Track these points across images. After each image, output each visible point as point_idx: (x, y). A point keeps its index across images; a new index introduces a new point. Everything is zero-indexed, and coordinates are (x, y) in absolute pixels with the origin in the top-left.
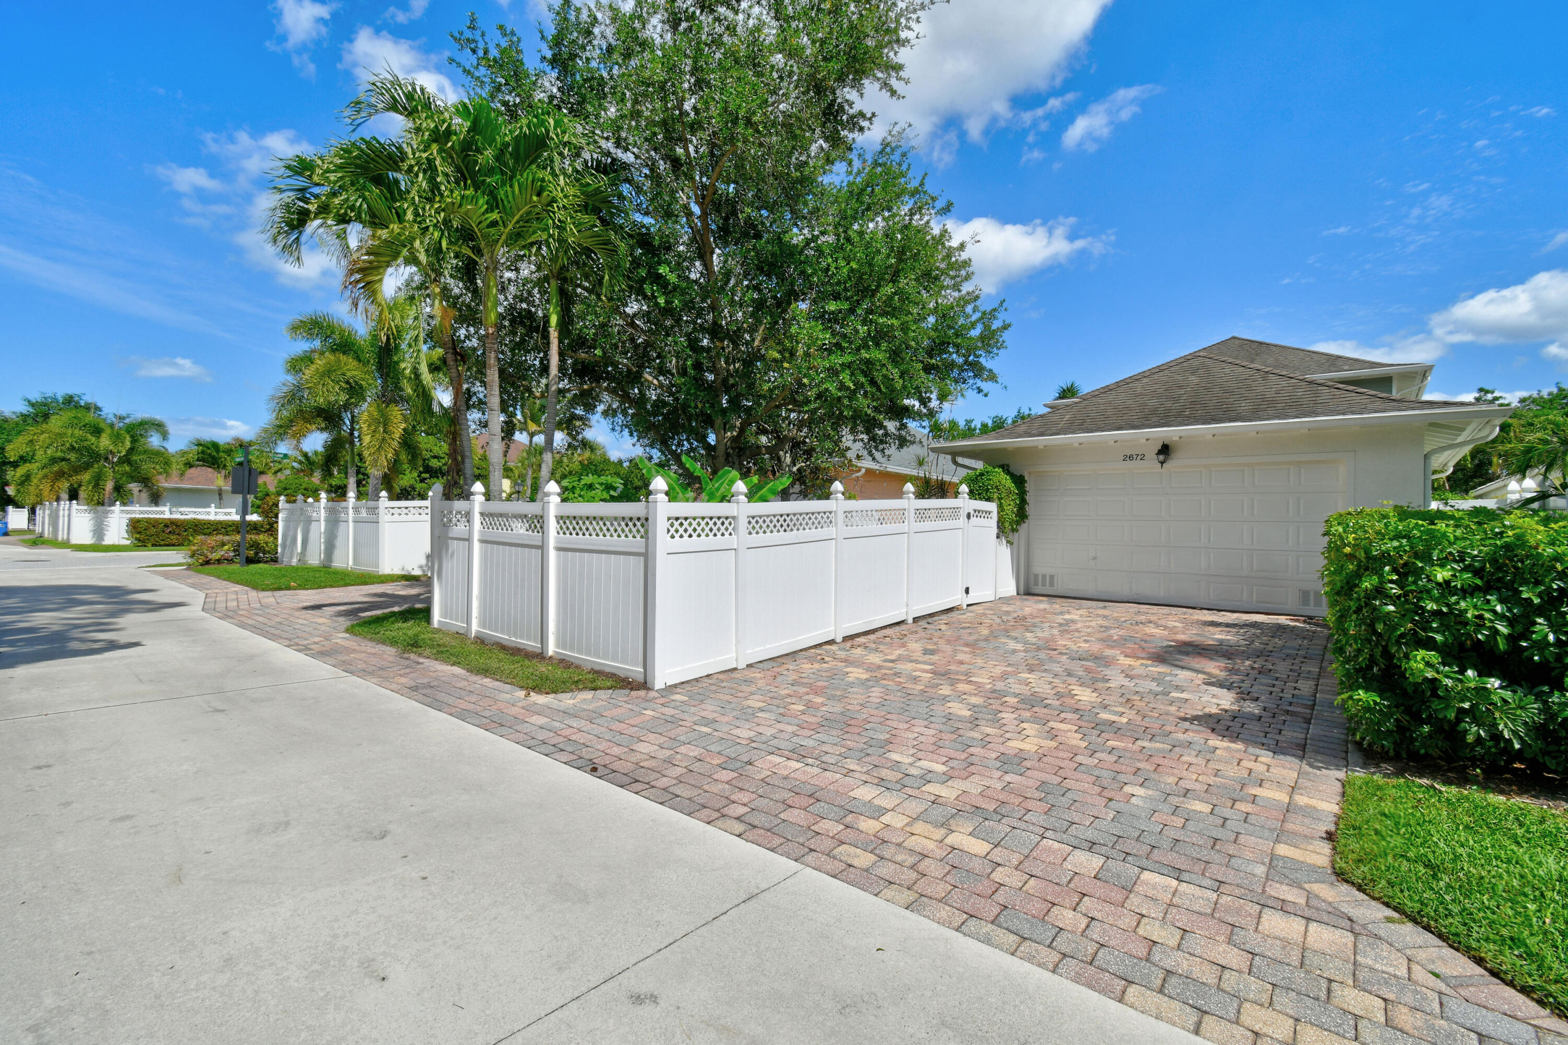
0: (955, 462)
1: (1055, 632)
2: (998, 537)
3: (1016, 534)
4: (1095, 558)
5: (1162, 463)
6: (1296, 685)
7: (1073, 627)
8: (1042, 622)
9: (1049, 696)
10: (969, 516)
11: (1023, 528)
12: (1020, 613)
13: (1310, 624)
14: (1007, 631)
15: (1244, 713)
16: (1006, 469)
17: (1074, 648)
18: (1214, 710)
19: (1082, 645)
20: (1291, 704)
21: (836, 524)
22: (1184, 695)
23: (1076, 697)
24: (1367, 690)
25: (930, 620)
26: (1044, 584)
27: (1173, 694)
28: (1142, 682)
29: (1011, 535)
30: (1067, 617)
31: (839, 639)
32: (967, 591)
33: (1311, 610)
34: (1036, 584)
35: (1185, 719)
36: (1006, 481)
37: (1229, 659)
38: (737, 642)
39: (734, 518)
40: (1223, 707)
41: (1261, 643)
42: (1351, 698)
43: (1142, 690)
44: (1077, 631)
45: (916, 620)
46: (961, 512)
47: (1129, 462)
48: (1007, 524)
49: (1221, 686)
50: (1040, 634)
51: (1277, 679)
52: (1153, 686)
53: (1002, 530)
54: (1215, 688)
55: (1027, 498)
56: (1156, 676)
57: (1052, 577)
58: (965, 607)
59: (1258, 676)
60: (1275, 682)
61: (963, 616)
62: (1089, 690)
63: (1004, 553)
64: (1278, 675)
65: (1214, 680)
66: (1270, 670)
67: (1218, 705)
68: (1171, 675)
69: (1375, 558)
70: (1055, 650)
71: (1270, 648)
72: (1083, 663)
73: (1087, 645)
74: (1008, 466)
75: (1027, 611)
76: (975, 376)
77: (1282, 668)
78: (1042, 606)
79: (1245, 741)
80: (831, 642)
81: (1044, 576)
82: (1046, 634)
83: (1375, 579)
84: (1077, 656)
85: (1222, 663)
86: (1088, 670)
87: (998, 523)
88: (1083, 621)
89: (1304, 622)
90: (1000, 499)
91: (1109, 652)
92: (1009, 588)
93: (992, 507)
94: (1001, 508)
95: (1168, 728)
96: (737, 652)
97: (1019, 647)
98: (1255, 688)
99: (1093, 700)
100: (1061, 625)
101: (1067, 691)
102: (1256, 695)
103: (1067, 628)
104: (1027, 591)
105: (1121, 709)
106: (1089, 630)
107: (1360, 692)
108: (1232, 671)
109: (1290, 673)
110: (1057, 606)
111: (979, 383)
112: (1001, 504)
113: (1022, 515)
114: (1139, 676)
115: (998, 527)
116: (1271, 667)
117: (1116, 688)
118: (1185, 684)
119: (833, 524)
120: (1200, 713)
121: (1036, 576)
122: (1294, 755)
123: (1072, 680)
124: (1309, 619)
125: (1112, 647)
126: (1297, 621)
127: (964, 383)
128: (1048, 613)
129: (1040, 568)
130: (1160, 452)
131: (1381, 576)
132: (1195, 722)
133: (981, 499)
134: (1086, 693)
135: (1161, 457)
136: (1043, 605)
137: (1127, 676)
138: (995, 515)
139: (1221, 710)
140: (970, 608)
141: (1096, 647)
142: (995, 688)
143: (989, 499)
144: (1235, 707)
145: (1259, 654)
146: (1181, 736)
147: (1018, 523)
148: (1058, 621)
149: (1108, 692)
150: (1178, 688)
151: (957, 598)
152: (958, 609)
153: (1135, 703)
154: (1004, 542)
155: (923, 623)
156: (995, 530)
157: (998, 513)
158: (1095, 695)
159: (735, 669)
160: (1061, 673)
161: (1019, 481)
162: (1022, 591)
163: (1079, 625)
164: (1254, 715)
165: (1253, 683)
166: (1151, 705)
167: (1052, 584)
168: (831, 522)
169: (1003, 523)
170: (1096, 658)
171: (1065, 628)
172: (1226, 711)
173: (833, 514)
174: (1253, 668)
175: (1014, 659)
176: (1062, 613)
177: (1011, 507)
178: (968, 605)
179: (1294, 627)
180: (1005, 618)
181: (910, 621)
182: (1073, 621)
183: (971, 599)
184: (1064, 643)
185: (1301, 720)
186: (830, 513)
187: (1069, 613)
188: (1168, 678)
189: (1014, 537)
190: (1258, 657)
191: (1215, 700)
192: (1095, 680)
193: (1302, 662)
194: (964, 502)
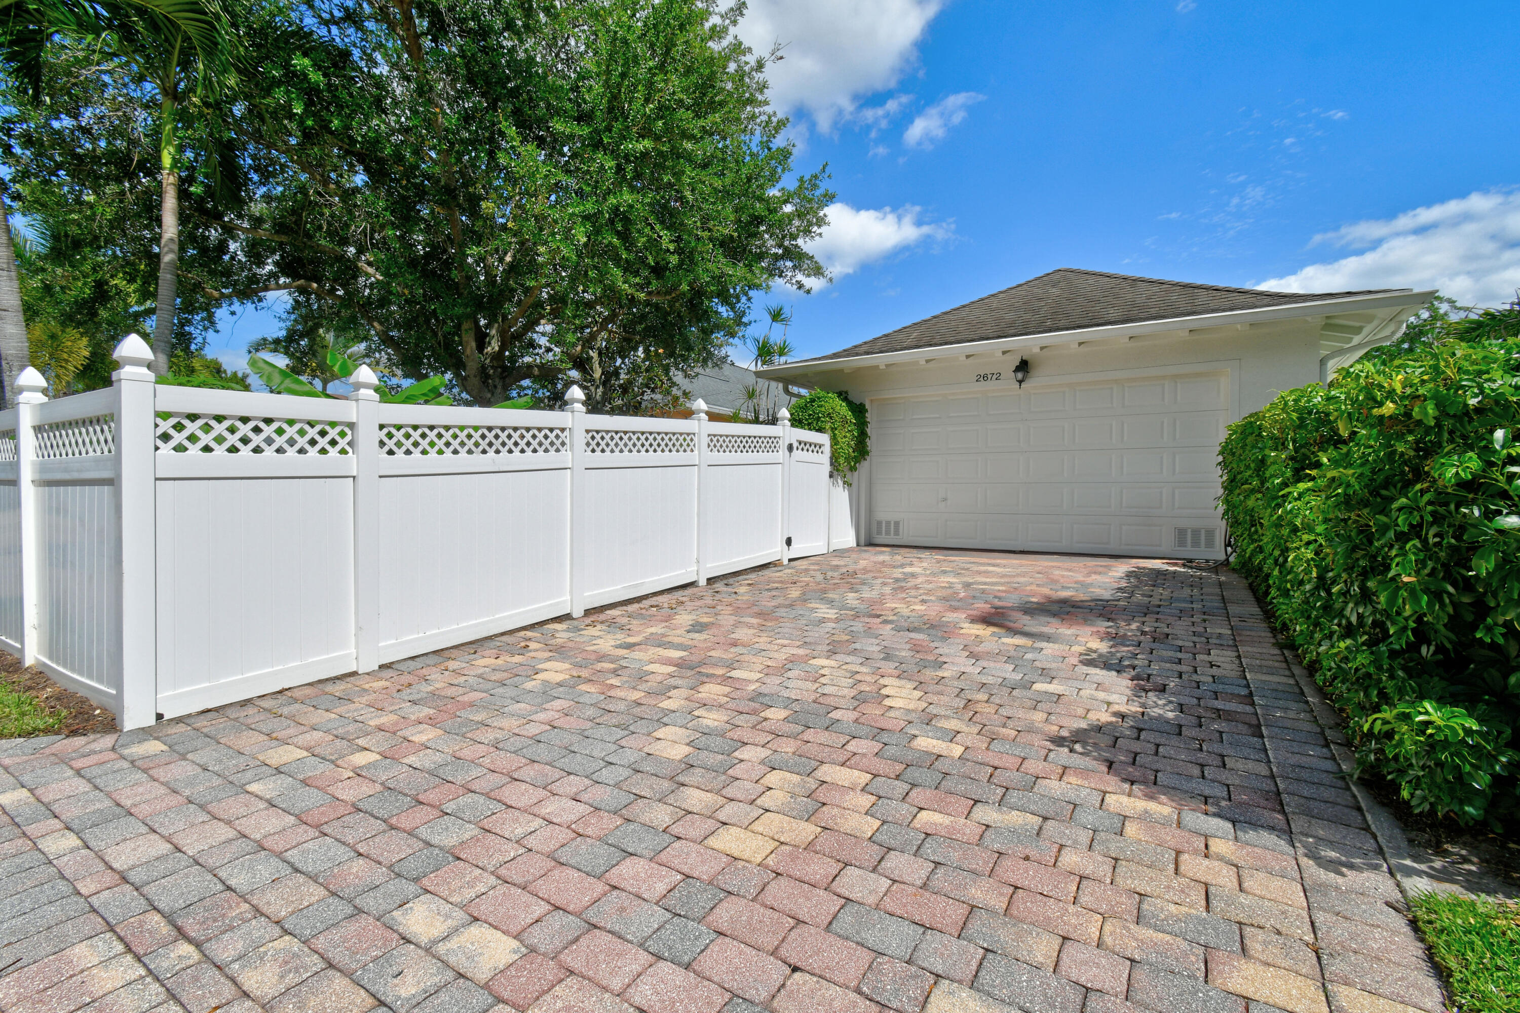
0: (787, 391)
1: (887, 590)
2: (831, 476)
3: (856, 474)
4: (945, 500)
5: (1020, 382)
6: (1210, 658)
7: (912, 582)
8: (875, 578)
9: (842, 703)
10: (790, 448)
11: (864, 466)
12: (851, 568)
13: (1191, 568)
14: (824, 591)
15: (1151, 718)
16: (843, 395)
17: (905, 612)
18: (1105, 717)
19: (917, 607)
20: (1216, 695)
21: (572, 446)
22: (1054, 688)
23: (887, 702)
24: (1441, 701)
25: (731, 581)
26: (888, 533)
27: (1038, 686)
28: (992, 664)
29: (849, 474)
30: (908, 570)
31: (578, 613)
32: (789, 542)
33: (1189, 551)
34: (879, 532)
35: (1059, 741)
36: (842, 408)
37: (1109, 620)
38: (359, 628)
39: (352, 426)
40: (1116, 708)
41: (1143, 595)
42: (1405, 717)
43: (989, 680)
44: (916, 588)
45: (710, 581)
46: (781, 442)
47: (983, 383)
48: (842, 460)
49: (1107, 666)
50: (866, 595)
51: (1180, 649)
52: (1007, 671)
53: (836, 469)
54: (1098, 671)
55: (868, 431)
56: (1012, 653)
57: (897, 524)
58: (786, 562)
59: (1154, 646)
60: (1179, 655)
61: (778, 574)
62: (910, 685)
63: (841, 496)
64: (1180, 643)
65: (1094, 656)
66: (1168, 635)
67: (1109, 704)
68: (1033, 649)
69: (1466, 414)
70: (878, 616)
71: (1155, 602)
72: (912, 635)
73: (923, 608)
74: (846, 393)
75: (863, 563)
76: (795, 268)
77: (1181, 630)
78: (881, 558)
79: (1171, 791)
80: (567, 617)
81: (888, 523)
82: (874, 594)
83: (1473, 462)
84: (906, 625)
85: (1103, 626)
86: (916, 648)
87: (831, 458)
88: (926, 575)
89: (1184, 566)
90: (833, 429)
91: (950, 617)
92: (847, 538)
93: (824, 439)
94: (834, 440)
95: (1034, 766)
96: (357, 647)
97: (832, 614)
98: (1155, 667)
99: (911, 706)
100: (897, 580)
101: (874, 688)
102: (1160, 681)
103: (903, 584)
104: (868, 541)
105: (953, 724)
106: (930, 586)
107: (1427, 705)
108: (1116, 639)
109: (1196, 639)
110: (899, 558)
111: (800, 277)
112: (835, 435)
113: (861, 450)
114: (989, 655)
115: (832, 464)
116: (1166, 630)
117: (952, 678)
118: (1054, 665)
119: (568, 446)
120: (1083, 725)
121: (879, 523)
122: (1272, 828)
123: (889, 667)
124: (1189, 562)
125: (955, 609)
126: (1175, 564)
127: (780, 276)
128: (886, 566)
129: (884, 514)
130: (1018, 369)
131: (1487, 450)
132: (1078, 747)
133: (810, 429)
134: (904, 693)
135: (1020, 375)
136: (884, 556)
137: (971, 655)
138: (827, 449)
139: (1115, 714)
140: (793, 563)
141: (932, 610)
142: (764, 690)
143: (820, 430)
144: (1135, 708)
145: (1146, 611)
146: (1054, 787)
147: (857, 460)
148: (895, 576)
149: (939, 688)
150: (1047, 675)
151: (776, 551)
152: (775, 565)
153: (979, 707)
154: (840, 482)
155: (719, 586)
156: (827, 468)
157: (832, 447)
158: (918, 694)
159: (354, 674)
160: (875, 656)
161: (859, 410)
162: (862, 542)
163: (920, 580)
164: (1167, 721)
165: (1151, 657)
166: (1004, 712)
167: (897, 533)
168: (563, 444)
169: (837, 459)
170: (933, 627)
171: (900, 586)
172: (1123, 716)
173: (567, 433)
174: (1143, 633)
175: (815, 634)
176: (902, 566)
177: (847, 439)
178: (790, 560)
179: (1175, 572)
180: (830, 574)
181: (703, 582)
182: (913, 575)
183: (797, 550)
184: (894, 605)
185: (1243, 729)
186: (563, 430)
187: (911, 565)
188: (1029, 656)
189: (854, 477)
190: (1145, 615)
191: (1101, 695)
192: (923, 665)
193: (1205, 621)
194: (785, 432)
